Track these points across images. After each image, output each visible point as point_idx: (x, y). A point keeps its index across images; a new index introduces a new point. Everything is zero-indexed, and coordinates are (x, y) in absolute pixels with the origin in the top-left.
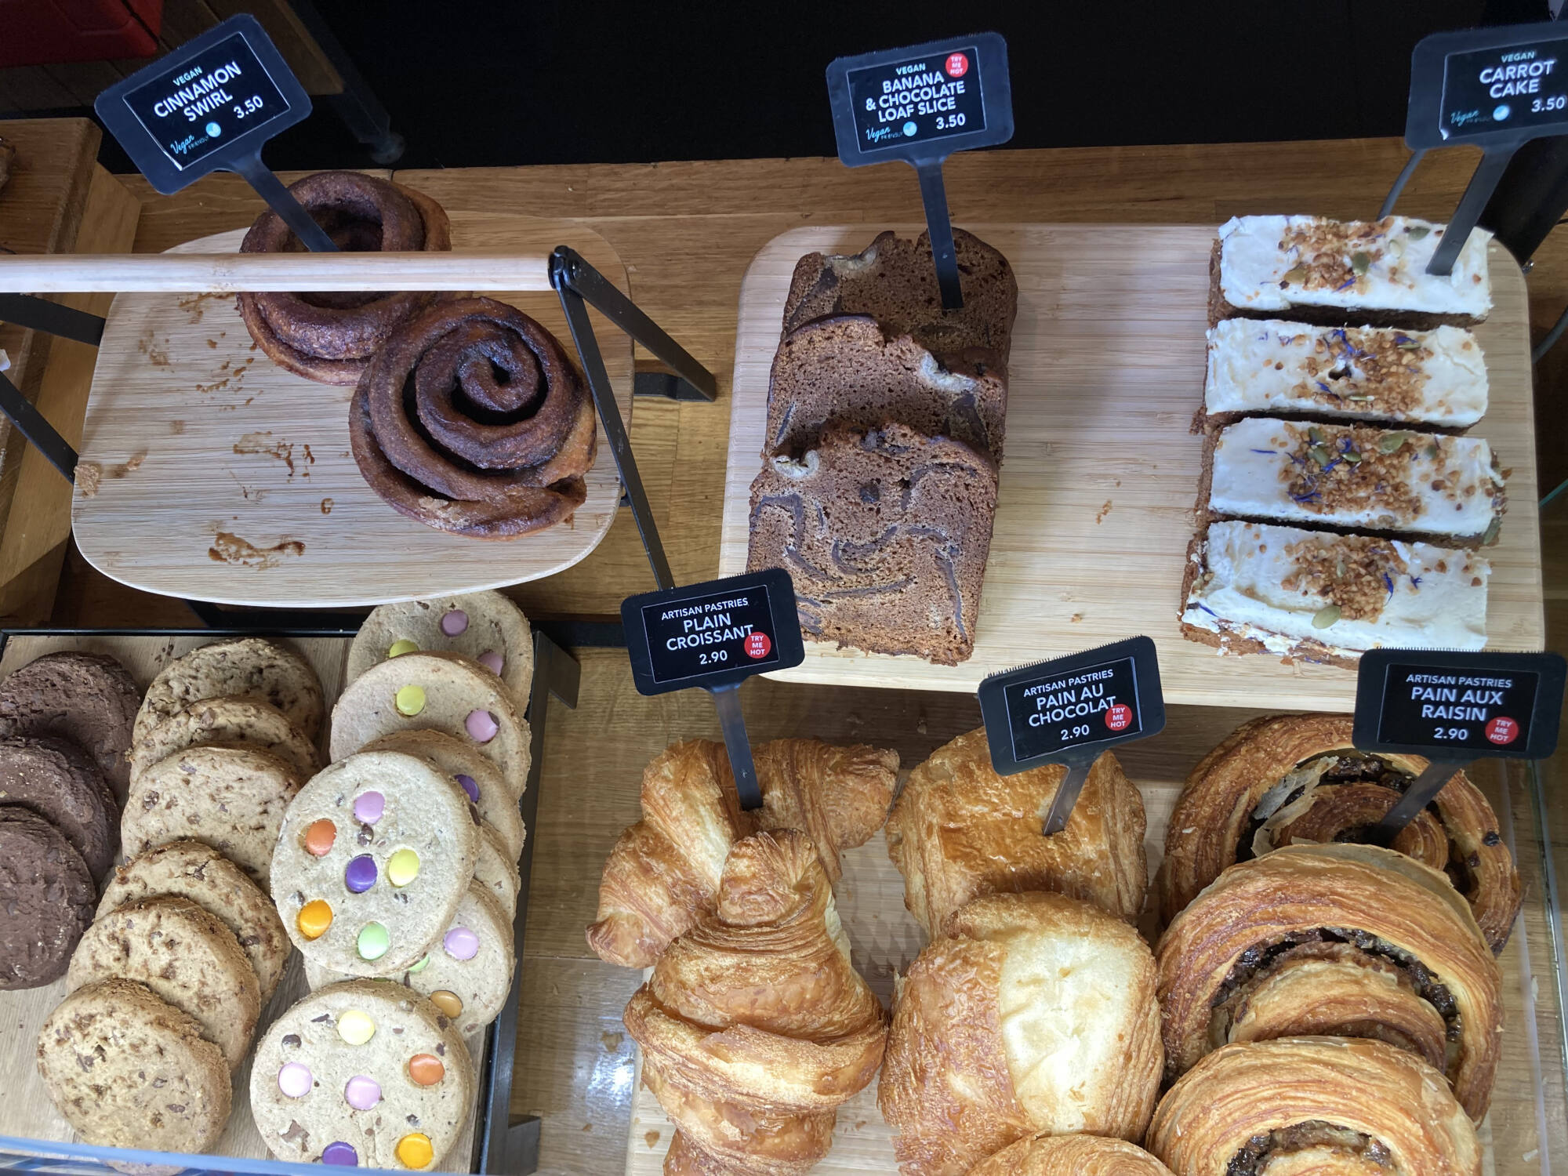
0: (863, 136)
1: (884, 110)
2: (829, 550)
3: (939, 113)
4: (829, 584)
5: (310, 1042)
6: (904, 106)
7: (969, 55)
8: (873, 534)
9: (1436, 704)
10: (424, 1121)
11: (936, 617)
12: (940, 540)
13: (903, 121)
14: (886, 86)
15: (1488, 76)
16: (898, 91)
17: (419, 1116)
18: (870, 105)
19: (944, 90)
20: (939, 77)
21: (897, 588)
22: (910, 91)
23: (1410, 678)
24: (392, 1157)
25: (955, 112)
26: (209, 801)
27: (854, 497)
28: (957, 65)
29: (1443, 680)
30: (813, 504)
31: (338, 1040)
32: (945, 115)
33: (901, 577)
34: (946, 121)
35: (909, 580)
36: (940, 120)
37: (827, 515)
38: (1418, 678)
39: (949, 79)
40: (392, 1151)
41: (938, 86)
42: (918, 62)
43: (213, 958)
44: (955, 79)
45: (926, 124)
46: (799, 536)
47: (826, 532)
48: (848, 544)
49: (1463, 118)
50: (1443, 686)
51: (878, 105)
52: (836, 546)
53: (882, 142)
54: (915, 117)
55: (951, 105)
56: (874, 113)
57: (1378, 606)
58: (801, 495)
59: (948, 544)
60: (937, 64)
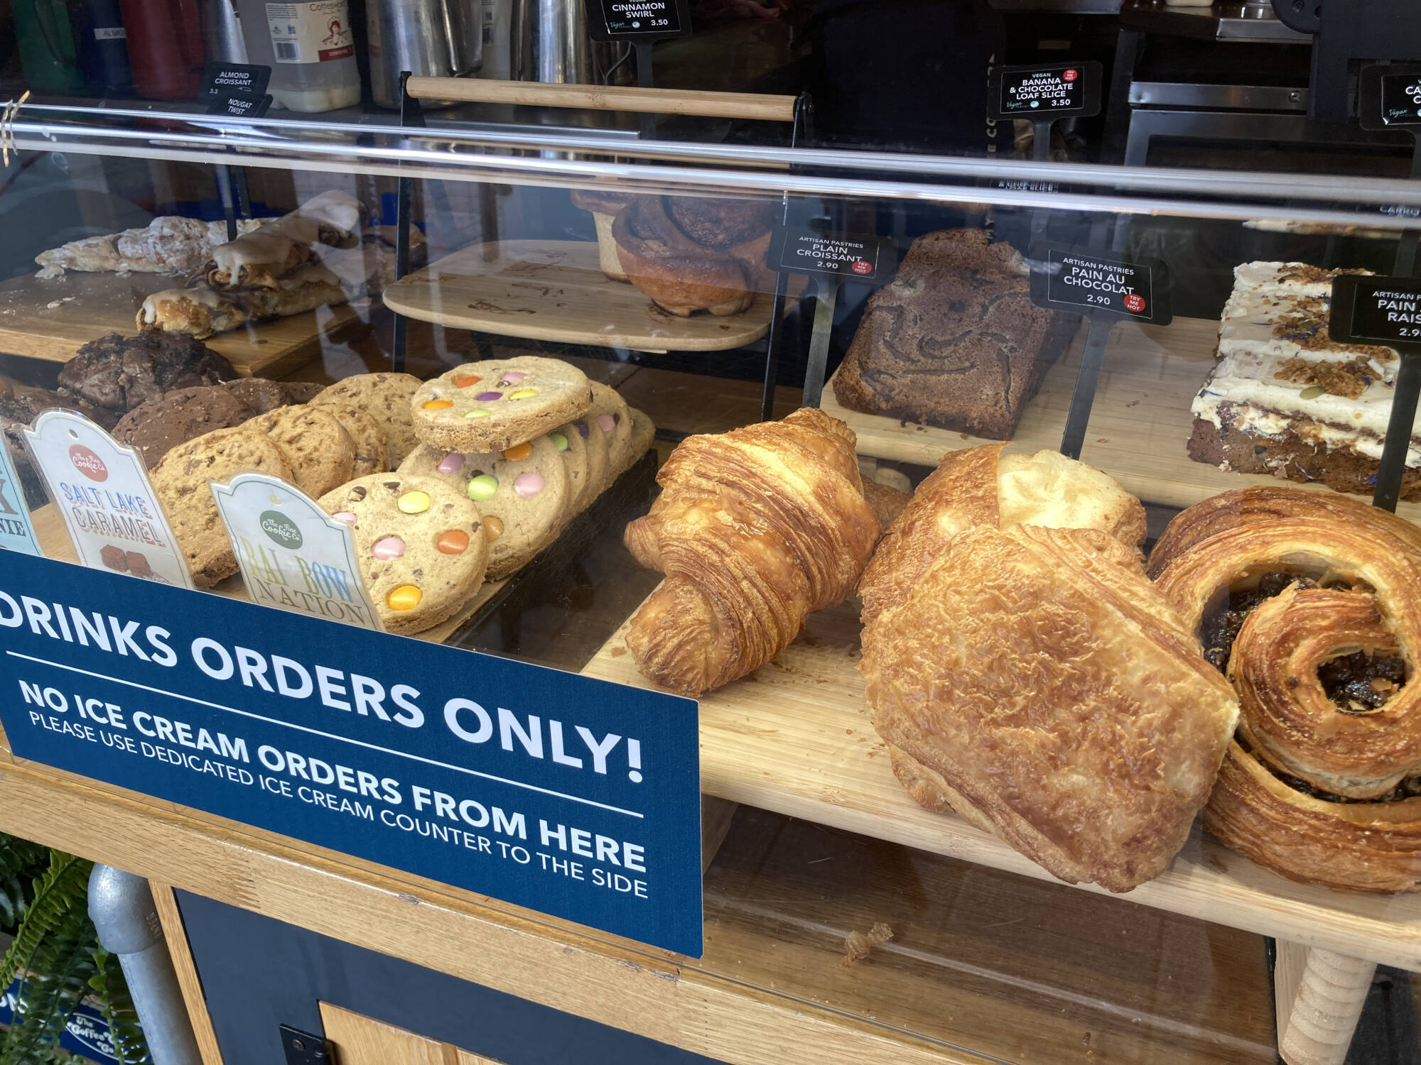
0: (1004, 105)
1: (1020, 94)
2: (915, 342)
3: (1055, 98)
4: (908, 364)
5: (373, 499)
6: (1034, 93)
7: (1079, 71)
8: (952, 334)
9: (1400, 313)
10: (427, 578)
11: (988, 391)
12: (1004, 340)
13: (1031, 100)
14: (1025, 82)
15: (1410, 90)
16: (1031, 86)
17: (426, 571)
18: (1013, 90)
19: (1060, 87)
20: (1058, 80)
21: (962, 370)
22: (1038, 86)
23: (1376, 294)
24: (383, 595)
25: (1065, 98)
26: (382, 399)
27: (945, 309)
28: (1070, 75)
29: (1403, 296)
30: (912, 312)
31: (395, 506)
32: (1058, 100)
33: (967, 364)
34: (1058, 102)
35: (973, 366)
36: (1055, 102)
37: (921, 320)
38: (1383, 294)
39: (1063, 81)
40: (386, 591)
41: (1056, 85)
42: (1046, 72)
43: (337, 435)
44: (1068, 82)
45: (1045, 103)
46: (895, 333)
47: (916, 329)
48: (932, 339)
49: (1398, 113)
50: (1404, 301)
51: (1017, 91)
52: (923, 338)
53: (1015, 109)
54: (1039, 99)
55: (1063, 94)
56: (1014, 95)
57: (1357, 391)
58: (905, 306)
59: (1010, 344)
60: (1059, 74)
